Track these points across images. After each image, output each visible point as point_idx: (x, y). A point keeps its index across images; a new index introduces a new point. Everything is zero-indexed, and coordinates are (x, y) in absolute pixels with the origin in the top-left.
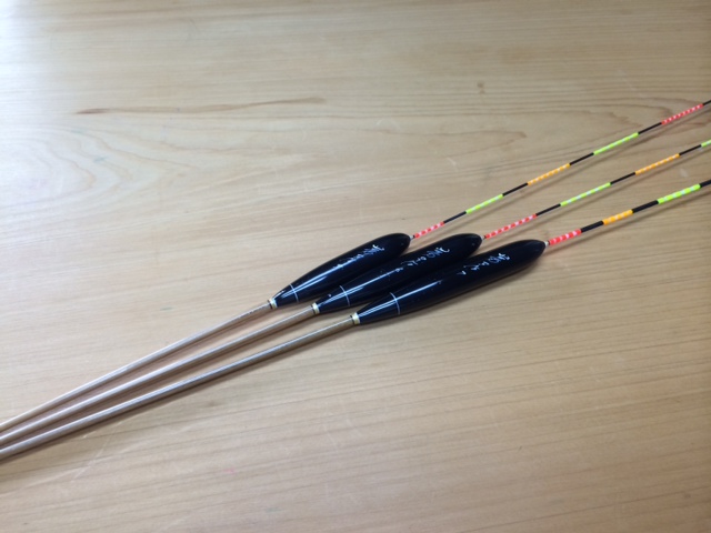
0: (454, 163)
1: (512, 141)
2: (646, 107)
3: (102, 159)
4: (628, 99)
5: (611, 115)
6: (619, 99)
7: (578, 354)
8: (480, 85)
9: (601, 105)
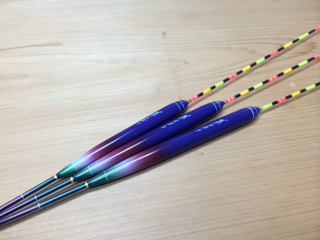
0: (138, 82)
5: (246, 49)
6: (252, 39)
8: (164, 33)
9: (240, 43)
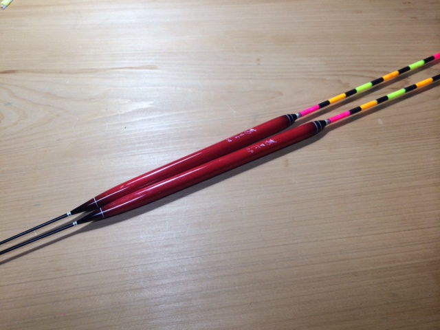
0: (234, 112)
1: (273, 97)
2: (362, 76)
3: (10, 104)
4: (351, 71)
5: (339, 81)
6: (346, 71)
7: (296, 241)
8: (258, 60)
9: (334, 75)
